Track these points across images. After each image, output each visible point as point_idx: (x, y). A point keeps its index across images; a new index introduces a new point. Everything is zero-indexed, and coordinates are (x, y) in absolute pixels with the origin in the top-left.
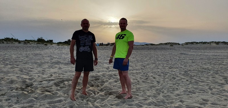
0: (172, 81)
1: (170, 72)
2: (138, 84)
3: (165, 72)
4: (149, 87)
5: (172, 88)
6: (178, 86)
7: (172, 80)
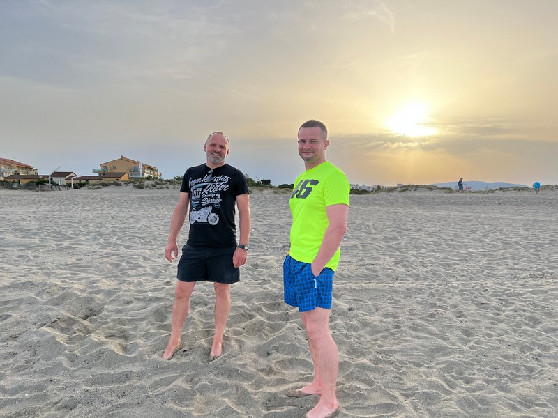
0: (523, 332)
1: (528, 295)
2: (393, 334)
3: (507, 295)
4: (425, 349)
5: (508, 367)
6: (537, 358)
7: (525, 328)
